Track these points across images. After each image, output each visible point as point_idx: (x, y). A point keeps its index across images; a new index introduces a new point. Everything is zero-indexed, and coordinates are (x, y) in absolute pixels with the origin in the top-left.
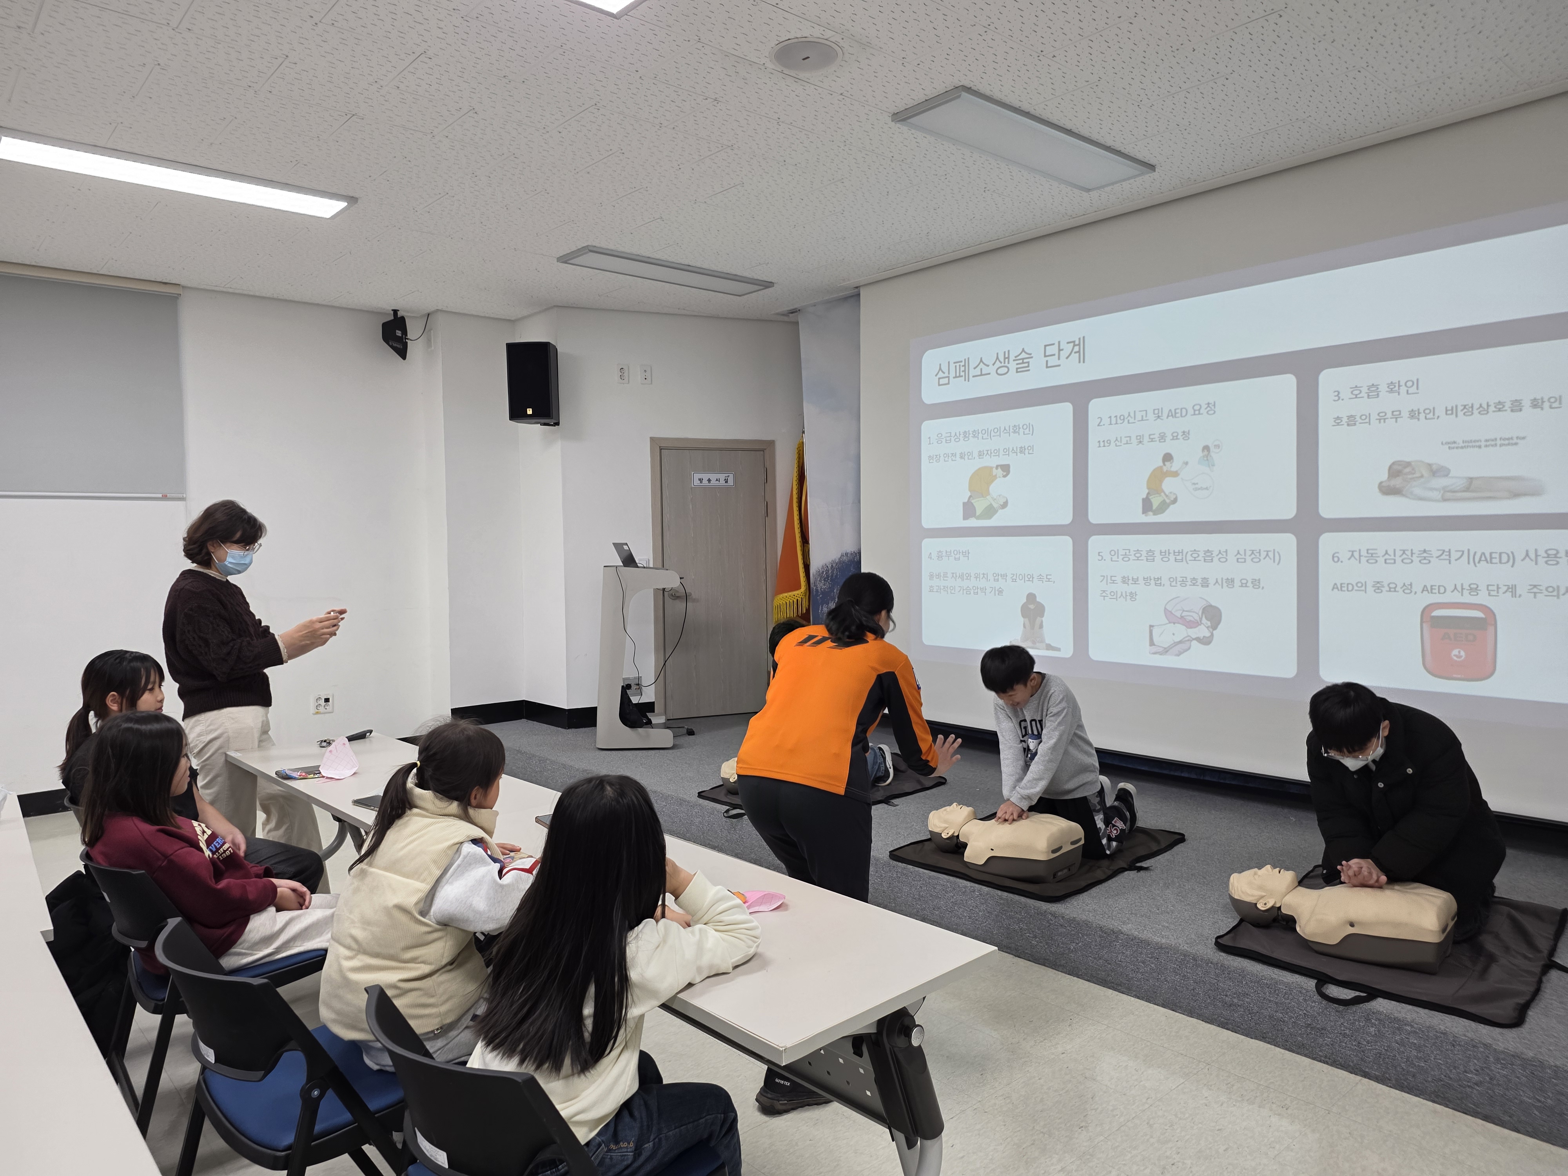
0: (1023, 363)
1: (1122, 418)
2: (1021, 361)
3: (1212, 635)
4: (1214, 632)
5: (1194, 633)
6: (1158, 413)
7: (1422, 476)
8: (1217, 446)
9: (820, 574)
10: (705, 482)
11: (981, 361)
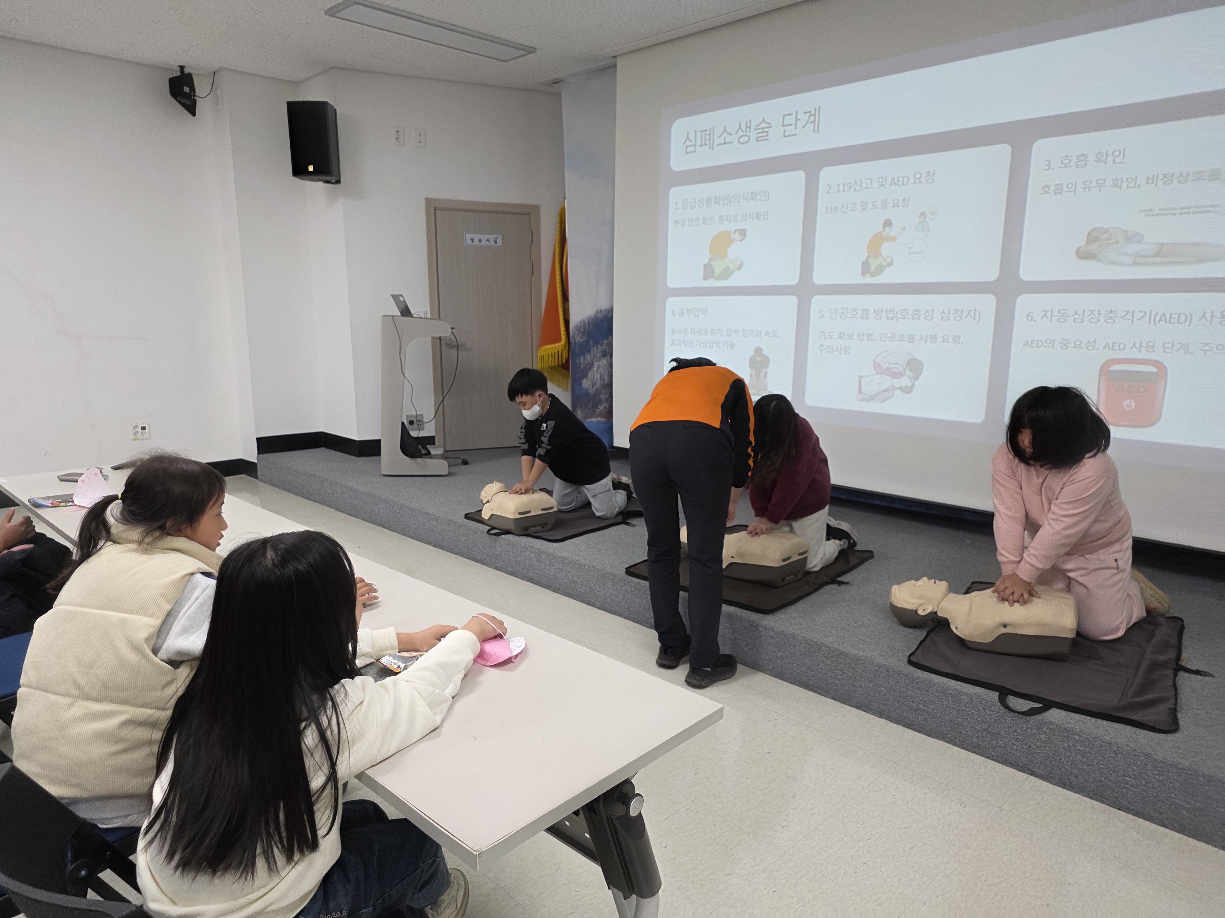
0: (763, 132)
1: (849, 185)
2: (761, 131)
3: (913, 385)
4: (916, 382)
5: (897, 383)
6: (882, 181)
7: (1117, 242)
8: (933, 213)
9: (578, 328)
10: (476, 242)
11: (725, 130)
